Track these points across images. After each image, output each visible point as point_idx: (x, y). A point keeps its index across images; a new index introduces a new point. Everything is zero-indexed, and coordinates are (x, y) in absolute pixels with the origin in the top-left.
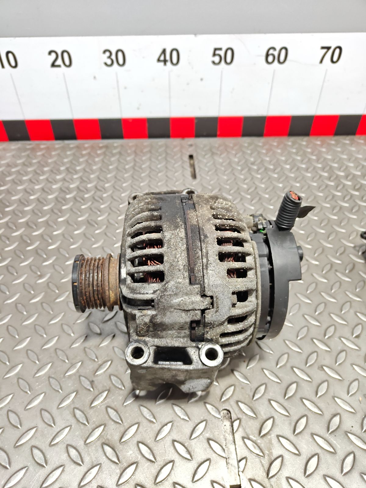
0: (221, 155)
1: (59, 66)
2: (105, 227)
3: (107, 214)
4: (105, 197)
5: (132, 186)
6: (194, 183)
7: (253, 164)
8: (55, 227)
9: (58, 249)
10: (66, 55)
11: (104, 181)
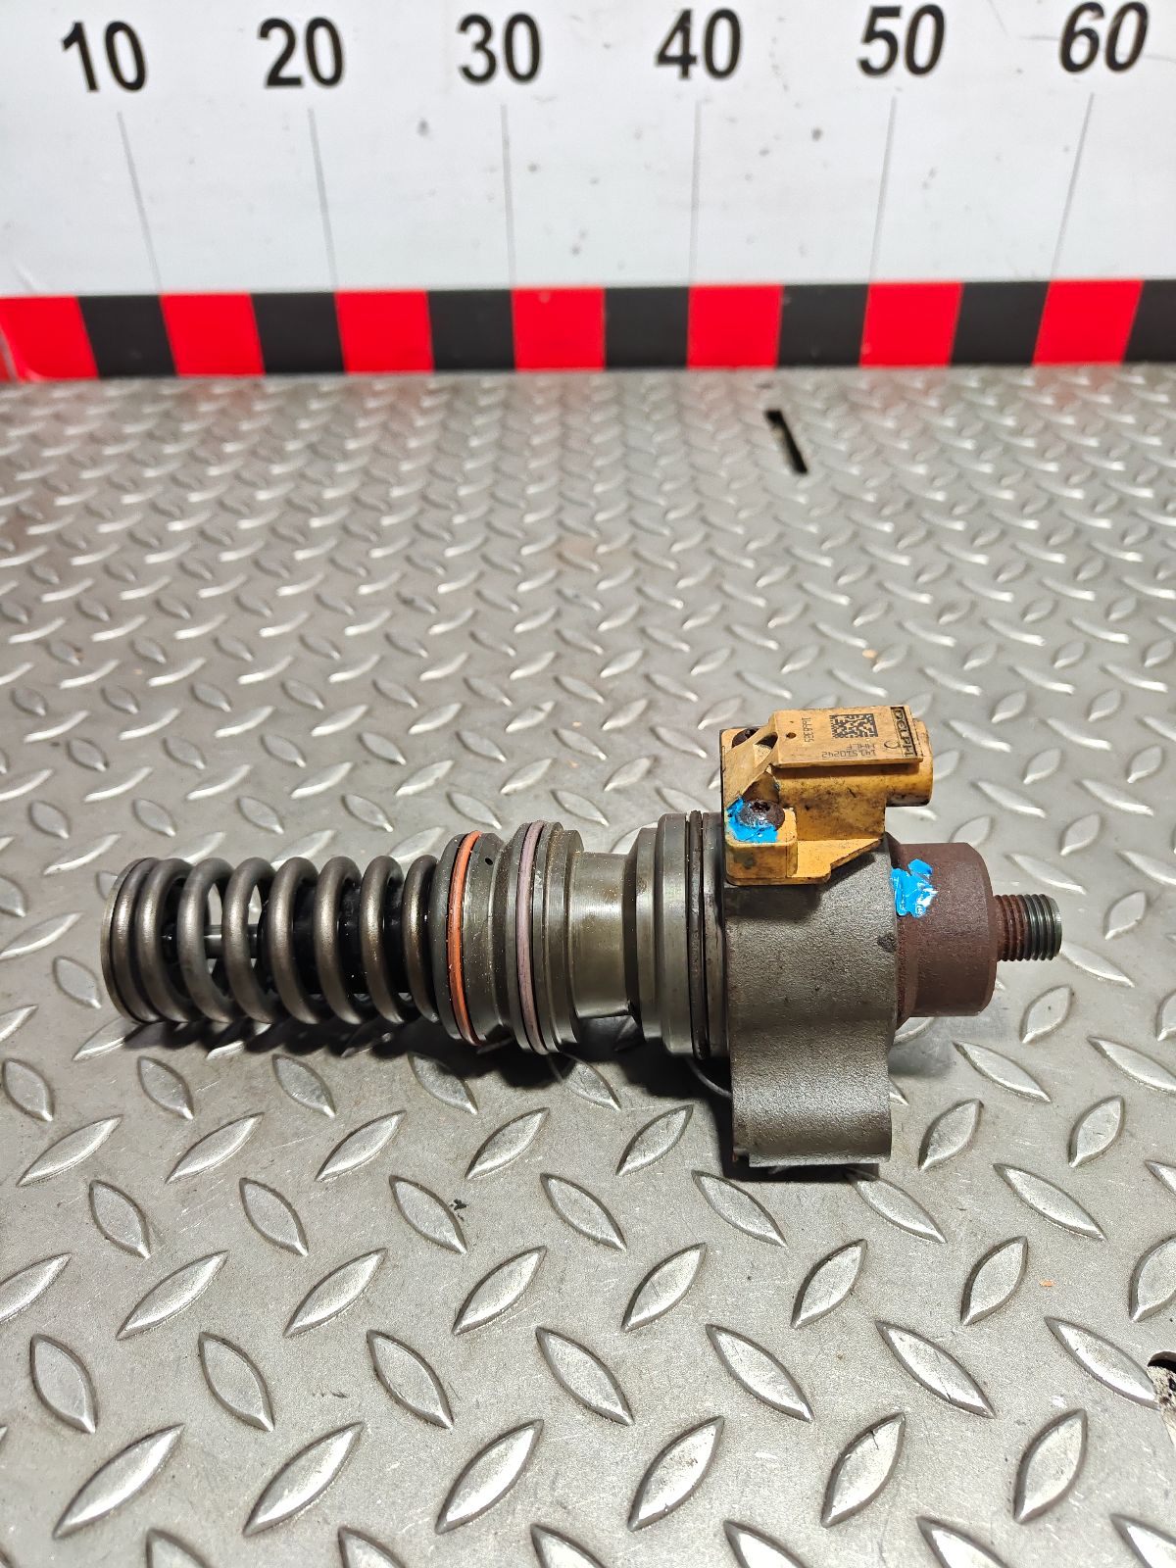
0: (885, 409)
1: (295, 82)
2: (469, 612)
3: (472, 575)
4: (460, 525)
5: (561, 495)
6: (801, 486)
8: (267, 612)
10: (322, 36)
11: (452, 480)
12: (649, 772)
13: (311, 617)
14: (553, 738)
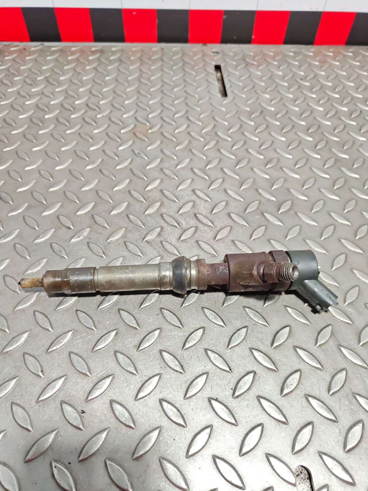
0: (258, 66)
2: (100, 160)
3: (103, 142)
4: (99, 118)
5: (137, 104)
6: (224, 102)
7: (303, 79)
8: (28, 159)
9: (31, 192)
11: (99, 97)
12: (159, 234)
13: (43, 161)
14: (126, 218)
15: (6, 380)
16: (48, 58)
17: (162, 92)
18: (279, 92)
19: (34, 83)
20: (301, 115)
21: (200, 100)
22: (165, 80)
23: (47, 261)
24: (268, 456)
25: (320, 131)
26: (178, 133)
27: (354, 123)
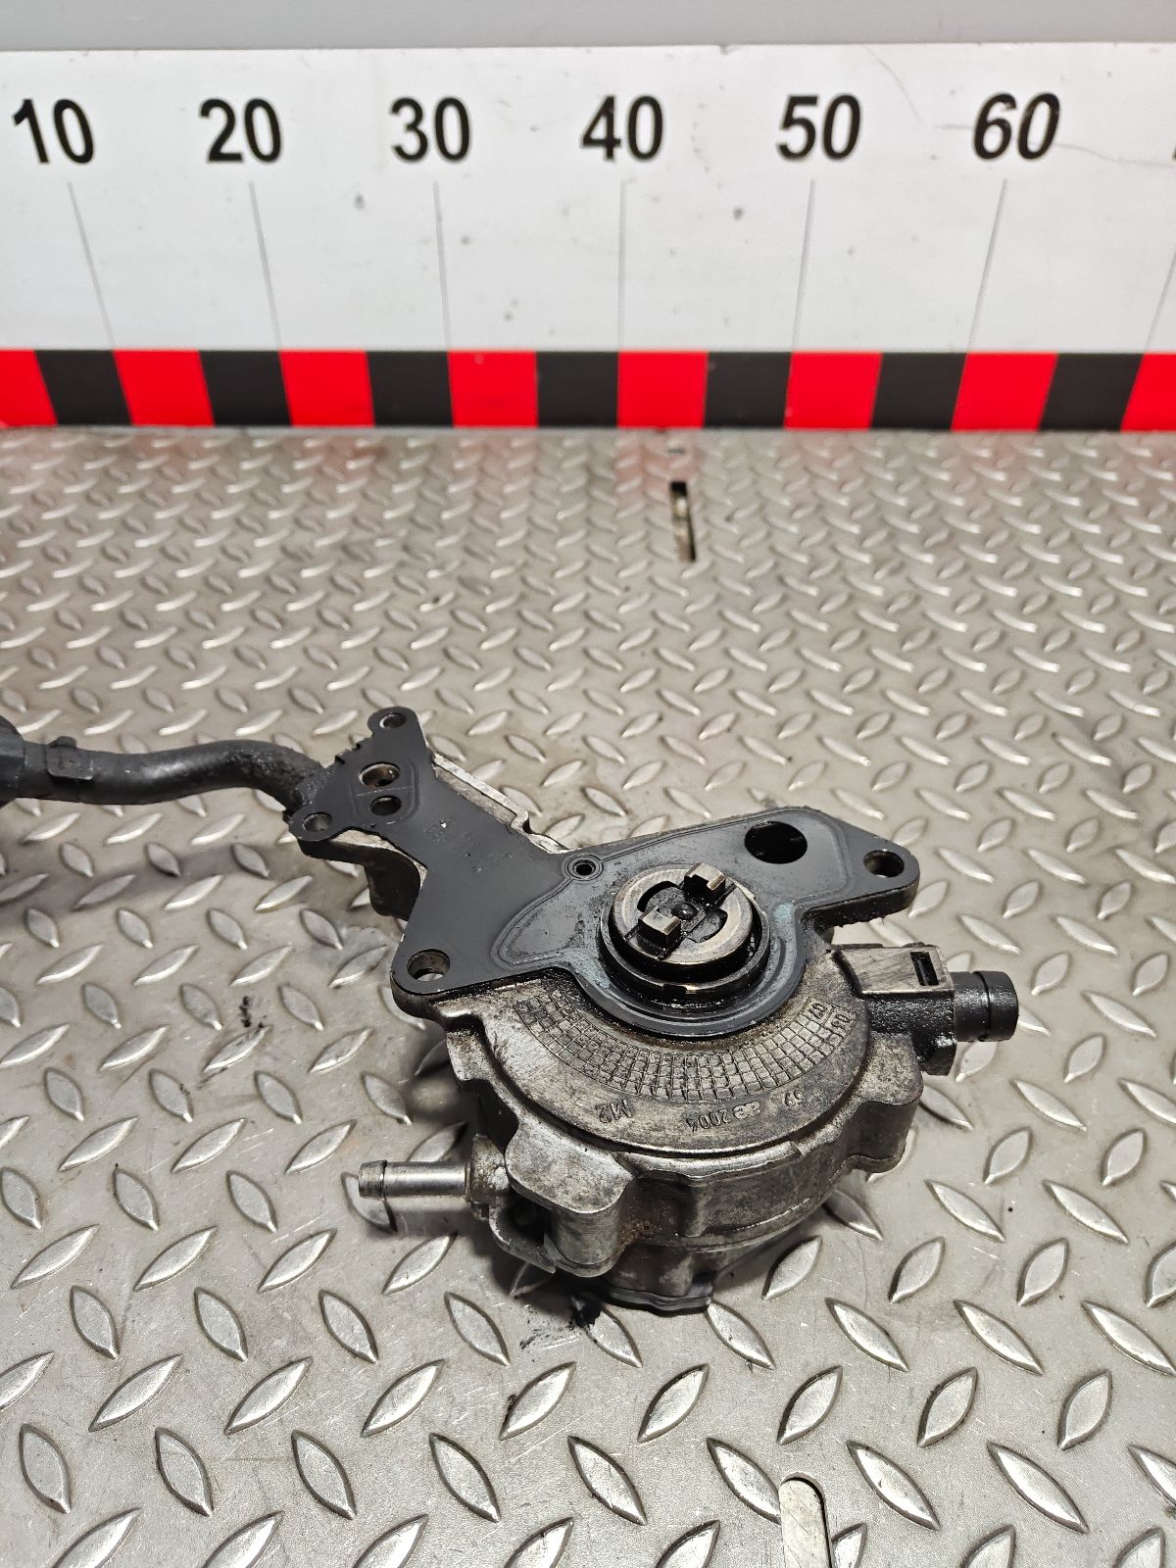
0: (786, 483)
1: (236, 157)
3: (363, 672)
5: (461, 579)
6: (687, 575)
7: (904, 515)
8: (170, 709)
10: (260, 116)
11: (362, 561)
15: (66, 1232)
16: (246, 466)
17: (527, 549)
18: (834, 549)
19: (206, 526)
20: (888, 605)
21: (624, 567)
22: (539, 520)
23: (195, 953)
24: (712, 1444)
25: (933, 646)
26: (561, 650)
27: (1030, 628)
